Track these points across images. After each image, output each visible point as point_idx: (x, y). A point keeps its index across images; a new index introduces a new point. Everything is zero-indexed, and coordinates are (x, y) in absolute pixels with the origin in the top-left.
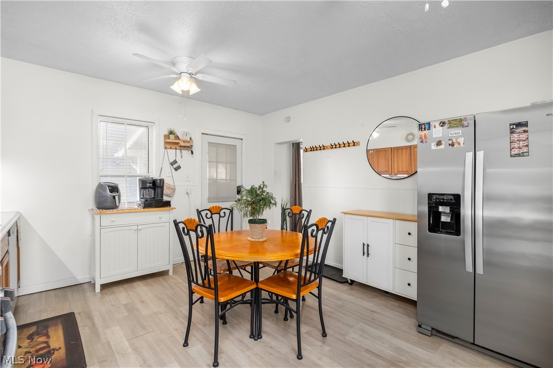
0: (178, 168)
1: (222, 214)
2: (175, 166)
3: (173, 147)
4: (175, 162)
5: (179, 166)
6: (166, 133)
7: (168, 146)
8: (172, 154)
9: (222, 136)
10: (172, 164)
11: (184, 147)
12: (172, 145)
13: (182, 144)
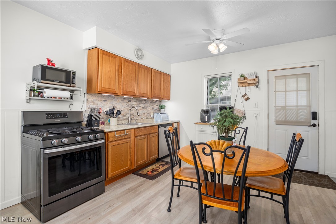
0: (247, 99)
1: (237, 131)
2: (246, 97)
3: (244, 85)
4: (246, 95)
5: (248, 97)
6: (239, 77)
7: (240, 85)
8: (243, 90)
9: (290, 69)
10: (243, 96)
11: (251, 84)
12: (243, 84)
13: (249, 82)
